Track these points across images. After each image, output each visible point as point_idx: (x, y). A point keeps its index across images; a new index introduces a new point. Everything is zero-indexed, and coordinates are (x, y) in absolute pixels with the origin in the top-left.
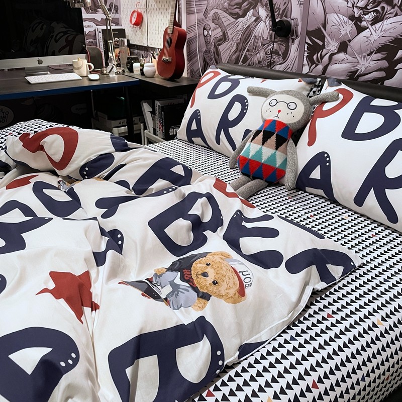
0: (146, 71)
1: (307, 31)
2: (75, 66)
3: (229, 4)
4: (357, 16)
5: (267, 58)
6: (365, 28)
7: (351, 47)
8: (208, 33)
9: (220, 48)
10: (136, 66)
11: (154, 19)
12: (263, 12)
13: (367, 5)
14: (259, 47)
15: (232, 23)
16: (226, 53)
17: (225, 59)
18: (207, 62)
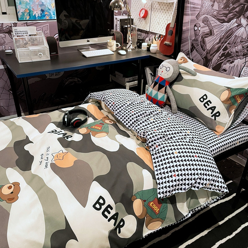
0: (152, 50)
2: (109, 45)
3: (218, 13)
5: (244, 51)
8: (198, 29)
9: (206, 39)
10: (144, 45)
11: (156, 15)
12: (244, 21)
14: (237, 43)
15: (218, 25)
16: (210, 43)
17: (209, 47)
18: (194, 47)
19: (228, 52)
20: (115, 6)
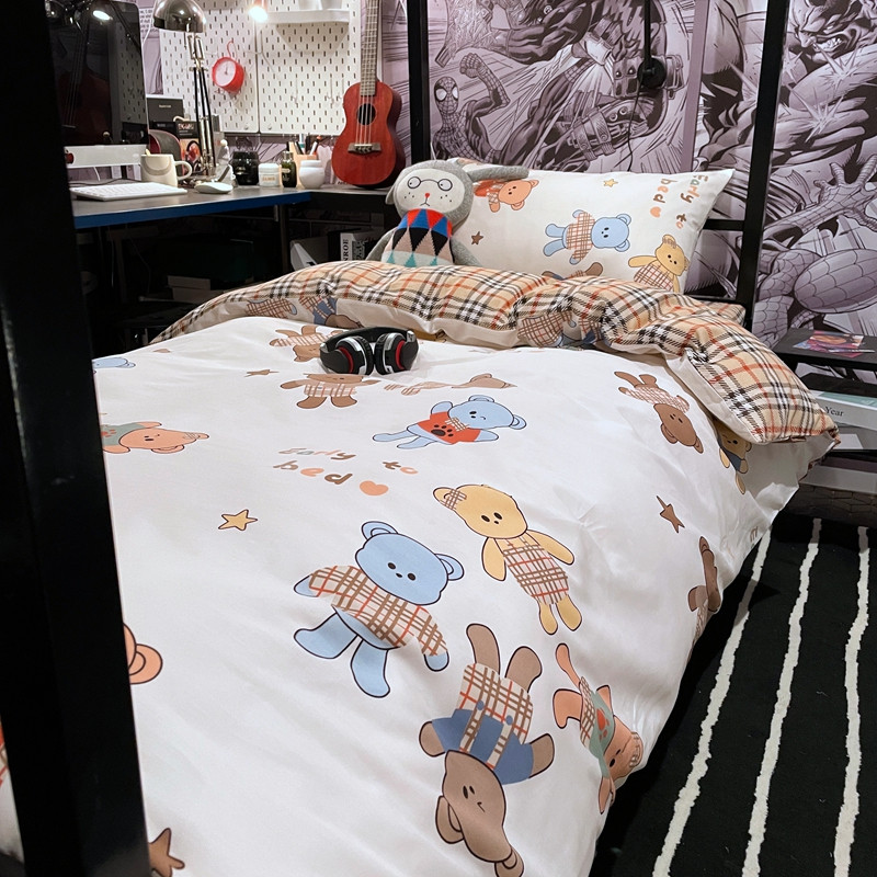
1: (703, 75)
2: (153, 166)
3: (509, 38)
4: (804, 45)
5: (611, 129)
6: (821, 64)
7: (796, 94)
8: (449, 95)
10: (269, 171)
12: (595, 48)
13: (823, 28)
14: (589, 110)
15: (517, 72)
16: (499, 128)
17: (498, 141)
18: (446, 151)
19: (565, 144)
20: (177, 18)
